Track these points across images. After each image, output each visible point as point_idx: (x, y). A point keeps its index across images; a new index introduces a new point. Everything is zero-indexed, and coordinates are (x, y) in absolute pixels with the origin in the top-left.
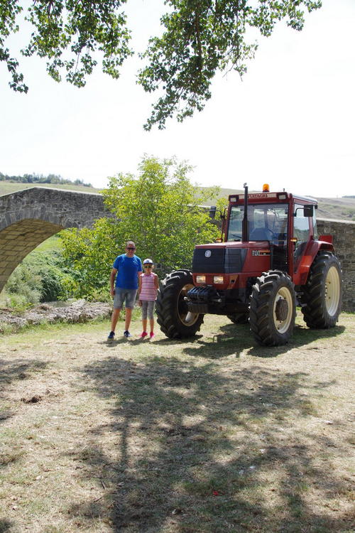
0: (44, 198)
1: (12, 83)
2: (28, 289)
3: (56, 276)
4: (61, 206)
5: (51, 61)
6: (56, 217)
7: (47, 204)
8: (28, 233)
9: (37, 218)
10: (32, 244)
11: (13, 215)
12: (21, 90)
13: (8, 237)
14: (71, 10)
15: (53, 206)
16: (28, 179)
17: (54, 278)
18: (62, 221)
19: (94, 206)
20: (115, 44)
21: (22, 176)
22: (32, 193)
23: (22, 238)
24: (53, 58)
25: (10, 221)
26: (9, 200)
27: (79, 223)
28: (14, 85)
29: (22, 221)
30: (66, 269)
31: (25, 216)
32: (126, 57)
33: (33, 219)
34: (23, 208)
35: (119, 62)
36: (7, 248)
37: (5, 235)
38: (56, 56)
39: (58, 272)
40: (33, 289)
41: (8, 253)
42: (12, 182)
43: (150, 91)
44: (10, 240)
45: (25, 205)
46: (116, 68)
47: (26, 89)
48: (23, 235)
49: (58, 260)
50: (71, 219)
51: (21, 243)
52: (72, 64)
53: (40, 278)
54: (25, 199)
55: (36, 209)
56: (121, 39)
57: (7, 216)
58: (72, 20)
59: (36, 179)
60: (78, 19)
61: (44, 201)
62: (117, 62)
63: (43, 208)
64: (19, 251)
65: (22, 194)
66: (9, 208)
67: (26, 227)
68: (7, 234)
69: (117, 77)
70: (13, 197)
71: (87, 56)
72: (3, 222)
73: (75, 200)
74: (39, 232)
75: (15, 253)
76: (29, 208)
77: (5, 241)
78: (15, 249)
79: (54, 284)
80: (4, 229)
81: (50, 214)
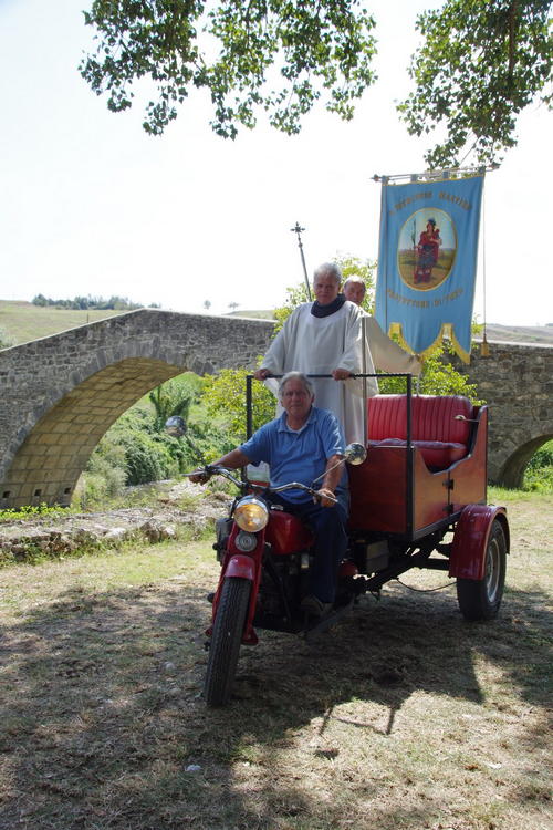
0: (158, 325)
1: (216, 124)
2: (106, 465)
3: (144, 446)
4: (185, 337)
5: (244, 97)
6: (177, 355)
7: (164, 334)
8: (127, 379)
9: (147, 355)
10: (131, 397)
11: (108, 353)
12: (226, 136)
13: (98, 387)
14: (277, 12)
15: (173, 338)
16: (82, 304)
17: (142, 450)
18: (187, 361)
19: (240, 336)
20: (352, 63)
21: (72, 299)
22: (139, 318)
23: (118, 388)
24: (247, 89)
25: (104, 362)
26: (102, 330)
27: (214, 363)
28: (219, 126)
29: (122, 362)
31: (129, 352)
32: (368, 83)
33: (137, 359)
34: (124, 341)
35: (356, 92)
36: (96, 403)
37: (94, 384)
38: (253, 86)
39: (147, 440)
40: (114, 466)
41: (97, 411)
42: (59, 309)
43: (419, 134)
44: (100, 391)
46: (351, 102)
47: (235, 132)
48: (120, 383)
49: (144, 422)
50: (201, 357)
51: (117, 396)
52: (284, 97)
53: (123, 449)
54: (128, 328)
55: (145, 342)
56: (361, 55)
57: (101, 355)
58: (278, 29)
59: (92, 304)
60: (289, 26)
61: (158, 330)
62: (353, 92)
63: (157, 342)
64: (112, 409)
65: (123, 320)
66: (101, 342)
67: (126, 370)
68: (98, 382)
69: (350, 117)
70: (109, 325)
71: (306, 84)
72: (93, 364)
73: (208, 327)
74: (143, 378)
75: (106, 412)
76: (134, 342)
77: (93, 393)
78: (107, 405)
79: (142, 458)
80: (95, 375)
81: (167, 350)
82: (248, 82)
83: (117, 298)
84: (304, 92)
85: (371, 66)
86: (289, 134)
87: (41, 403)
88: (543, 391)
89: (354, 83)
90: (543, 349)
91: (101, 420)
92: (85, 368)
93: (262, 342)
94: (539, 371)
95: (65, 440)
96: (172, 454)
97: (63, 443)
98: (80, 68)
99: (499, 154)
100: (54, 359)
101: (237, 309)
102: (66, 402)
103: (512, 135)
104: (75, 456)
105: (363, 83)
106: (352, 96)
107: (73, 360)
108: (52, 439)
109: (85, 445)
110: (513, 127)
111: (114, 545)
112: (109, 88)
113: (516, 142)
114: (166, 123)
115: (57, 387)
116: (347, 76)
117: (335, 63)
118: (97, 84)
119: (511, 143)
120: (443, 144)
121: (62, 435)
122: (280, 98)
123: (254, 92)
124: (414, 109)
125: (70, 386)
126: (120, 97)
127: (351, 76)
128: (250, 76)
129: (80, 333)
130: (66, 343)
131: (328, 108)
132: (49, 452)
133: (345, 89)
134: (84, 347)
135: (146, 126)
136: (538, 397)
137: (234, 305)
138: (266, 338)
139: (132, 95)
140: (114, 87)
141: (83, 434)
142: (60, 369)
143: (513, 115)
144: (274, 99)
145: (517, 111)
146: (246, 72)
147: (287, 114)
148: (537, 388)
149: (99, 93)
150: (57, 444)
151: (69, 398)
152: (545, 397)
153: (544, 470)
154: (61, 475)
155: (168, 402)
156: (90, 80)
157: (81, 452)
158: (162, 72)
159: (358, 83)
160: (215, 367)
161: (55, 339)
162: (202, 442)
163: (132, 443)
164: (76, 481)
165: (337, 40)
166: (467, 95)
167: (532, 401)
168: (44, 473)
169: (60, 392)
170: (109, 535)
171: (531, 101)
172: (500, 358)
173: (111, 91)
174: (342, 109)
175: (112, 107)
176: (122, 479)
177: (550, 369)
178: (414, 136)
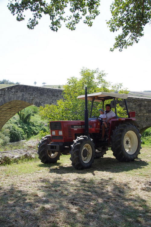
0: (23, 90)
2: (4, 136)
3: (16, 129)
4: (32, 94)
6: (29, 99)
7: (25, 93)
8: (13, 107)
9: (20, 99)
10: (14, 113)
12: (54, 30)
13: (3, 110)
15: (28, 94)
18: (33, 101)
19: (50, 94)
20: (92, 8)
22: (17, 87)
23: (10, 110)
24: (59, 15)
25: (5, 101)
26: (5, 91)
27: (42, 102)
28: (52, 27)
29: (11, 102)
30: (19, 125)
31: (14, 98)
32: (97, 15)
33: (16, 101)
34: (12, 95)
35: (93, 17)
36: (1, 115)
37: (1, 109)
39: (16, 127)
40: (6, 136)
41: (2, 117)
43: (114, 31)
44: (3, 111)
45: (13, 93)
46: (91, 21)
47: (57, 29)
48: (10, 108)
50: (38, 101)
51: (9, 113)
53: (8, 130)
54: (13, 90)
55: (19, 95)
56: (95, 6)
57: (4, 99)
61: (23, 91)
62: (92, 17)
63: (23, 95)
64: (7, 117)
65: (12, 88)
66: (4, 95)
67: (12, 104)
68: (3, 108)
69: (91, 25)
70: (7, 89)
71: (78, 14)
72: (1, 102)
73: (40, 91)
74: (18, 107)
75: (5, 118)
76: (15, 95)
78: (5, 115)
79: (15, 133)
80: (2, 105)
81: (26, 98)
82: (59, 13)
83: (5, 80)
84: (77, 16)
85: (98, 9)
86: (72, 30)
88: (147, 112)
89: (92, 14)
90: (147, 99)
93: (58, 96)
94: (145, 106)
96: (25, 132)
98: (8, 6)
99: (138, 38)
101: (45, 85)
103: (142, 32)
110: (143, 30)
111: (16, 161)
112: (17, 13)
113: (143, 35)
114: (35, 25)
116: (90, 12)
117: (87, 8)
118: (13, 12)
120: (121, 35)
122: (69, 18)
123: (61, 16)
124: (112, 24)
126: (20, 16)
127: (92, 12)
128: (60, 11)
131: (84, 22)
133: (90, 16)
135: (28, 26)
136: (145, 114)
137: (44, 83)
138: (59, 94)
139: (25, 16)
140: (18, 13)
143: (143, 26)
144: (67, 18)
145: (144, 25)
146: (58, 9)
147: (71, 24)
148: (145, 112)
149: (14, 15)
152: (148, 114)
153: (146, 137)
155: (24, 115)
156: (11, 10)
158: (34, 9)
159: (94, 15)
160: (42, 103)
162: (34, 128)
163: (12, 128)
166: (129, 20)
167: (143, 116)
170: (14, 158)
171: (149, 22)
172: (134, 102)
173: (17, 14)
174: (88, 22)
175: (18, 19)
176: (8, 140)
177: (149, 105)
178: (112, 32)
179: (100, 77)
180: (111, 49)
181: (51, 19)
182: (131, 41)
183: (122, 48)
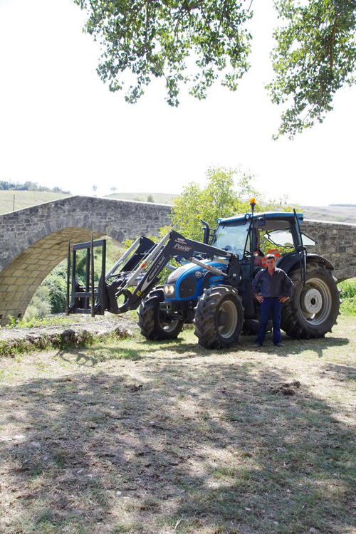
0: (87, 206)
2: (37, 300)
3: (61, 287)
4: (105, 214)
6: (100, 226)
7: (91, 212)
8: (64, 241)
9: (80, 226)
10: (64, 253)
12: (173, 105)
13: (44, 246)
15: (97, 215)
16: (4, 186)
17: (60, 289)
18: (107, 230)
19: (142, 214)
20: (237, 59)
22: (74, 201)
23: (58, 246)
25: (50, 230)
26: (49, 209)
27: (125, 232)
28: (170, 100)
29: (62, 230)
31: (67, 224)
32: (246, 70)
33: (72, 228)
34: (64, 216)
35: (239, 75)
36: (41, 257)
37: (42, 245)
39: (62, 282)
40: (43, 300)
41: (42, 262)
44: (45, 249)
45: (67, 213)
46: (236, 81)
48: (58, 244)
50: (116, 228)
51: (56, 252)
52: (197, 78)
53: (47, 289)
54: (66, 207)
55: (79, 217)
57: (47, 225)
59: (12, 186)
61: (87, 210)
62: (237, 75)
63: (86, 217)
64: (51, 261)
65: (63, 202)
66: (48, 216)
67: (64, 235)
68: (44, 243)
69: (235, 89)
70: (53, 206)
71: (211, 70)
72: (42, 231)
73: (121, 208)
74: (74, 240)
75: (47, 263)
76: (71, 217)
77: (40, 250)
78: (49, 258)
79: (60, 294)
80: (43, 238)
81: (93, 222)
83: (30, 183)
84: (209, 75)
85: (248, 60)
86: (200, 99)
87: (6, 257)
88: (336, 251)
89: (237, 69)
90: (337, 225)
91: (43, 269)
92: (37, 234)
93: (157, 218)
94: (334, 239)
95: (20, 281)
97: (18, 284)
99: (322, 114)
100: (14, 227)
101: (115, 192)
102: (23, 256)
103: (330, 104)
104: (26, 292)
105: (243, 70)
106: (237, 78)
107: (28, 228)
108: (11, 281)
109: (32, 284)
110: (331, 100)
112: (110, 79)
113: (332, 108)
114: (139, 97)
115: (17, 246)
116: (234, 66)
117: (227, 58)
118: (104, 77)
119: (330, 108)
120: (291, 109)
121: (18, 278)
122: (195, 78)
123: (179, 73)
124: (275, 89)
125: (26, 245)
126: (115, 84)
127: (236, 66)
129: (34, 210)
130: (23, 217)
131: (222, 84)
132: (9, 290)
133: (233, 73)
134: (35, 219)
135: (127, 99)
136: (334, 255)
138: (159, 215)
139: (123, 83)
140: (112, 78)
141: (32, 277)
142: (19, 234)
143: (331, 93)
144: (192, 78)
145: (334, 92)
147: (198, 87)
148: (333, 250)
149: (105, 82)
150: (14, 284)
151: (25, 254)
152: (338, 255)
154: (16, 304)
157: (30, 290)
159: (240, 70)
160: (125, 234)
161: (16, 214)
163: (53, 284)
164: (25, 309)
165: (229, 44)
167: (330, 258)
168: (5, 303)
169: (19, 250)
170: (99, 334)
171: (342, 86)
172: (311, 231)
173: (111, 81)
174: (230, 85)
175: (112, 89)
176: (48, 309)
177: (341, 238)
178: (275, 103)
179: (245, 181)
180: (273, 136)
181: (167, 86)
182: (310, 120)
183: (294, 134)
